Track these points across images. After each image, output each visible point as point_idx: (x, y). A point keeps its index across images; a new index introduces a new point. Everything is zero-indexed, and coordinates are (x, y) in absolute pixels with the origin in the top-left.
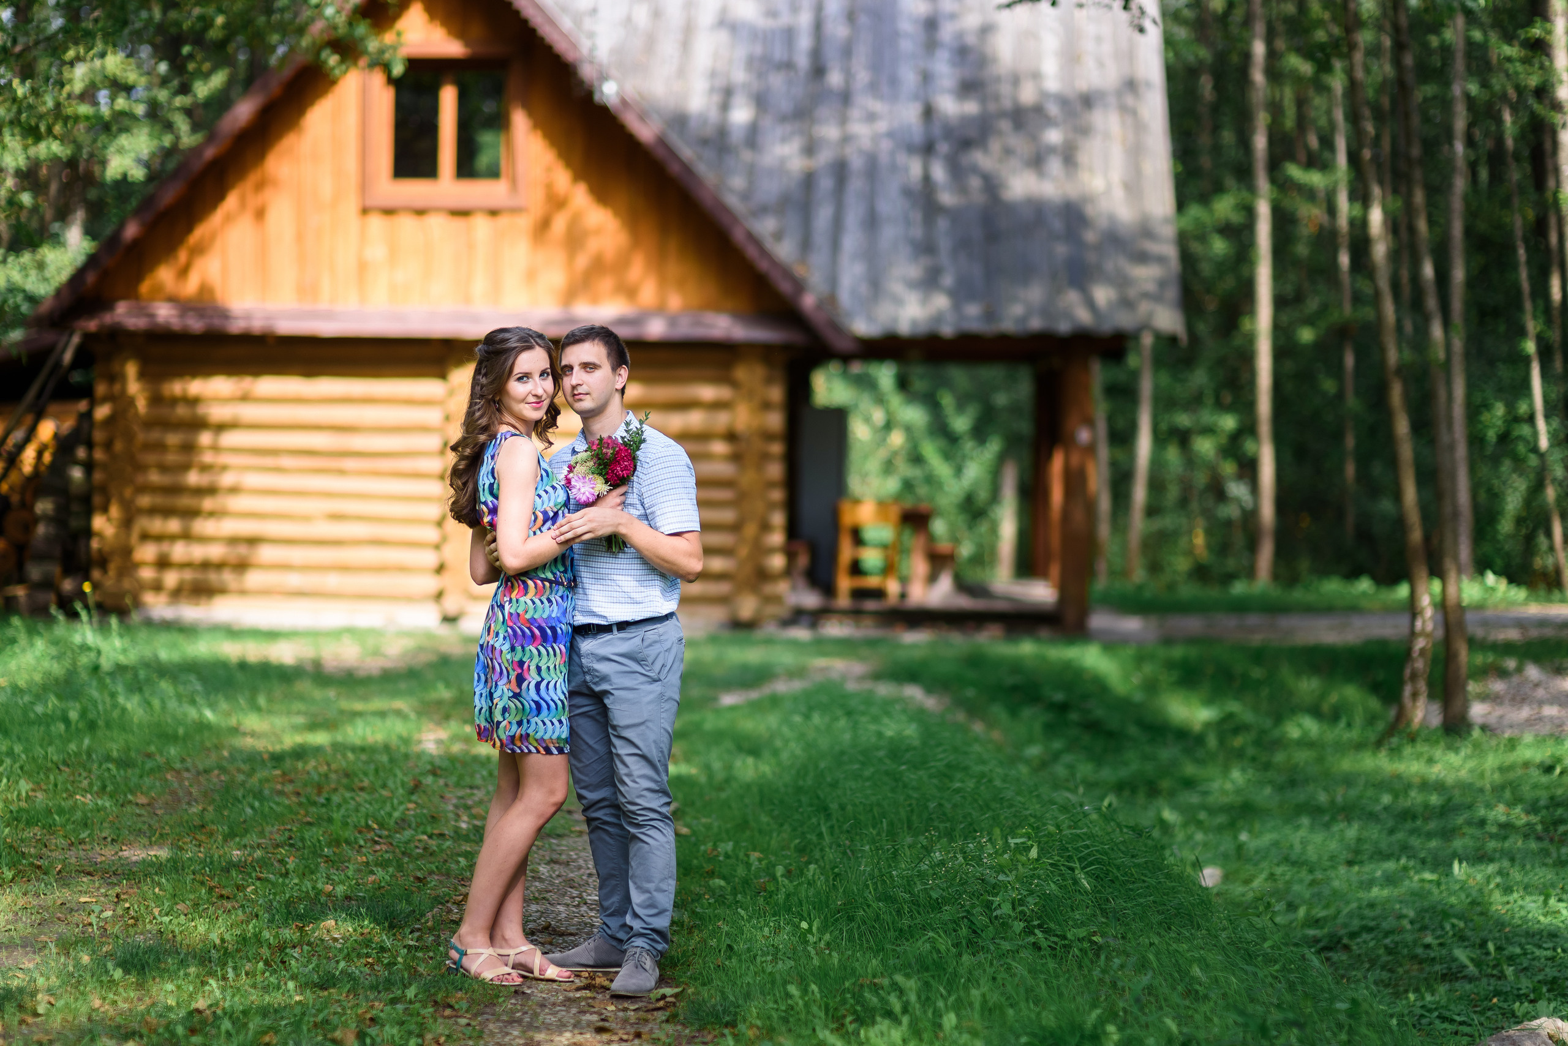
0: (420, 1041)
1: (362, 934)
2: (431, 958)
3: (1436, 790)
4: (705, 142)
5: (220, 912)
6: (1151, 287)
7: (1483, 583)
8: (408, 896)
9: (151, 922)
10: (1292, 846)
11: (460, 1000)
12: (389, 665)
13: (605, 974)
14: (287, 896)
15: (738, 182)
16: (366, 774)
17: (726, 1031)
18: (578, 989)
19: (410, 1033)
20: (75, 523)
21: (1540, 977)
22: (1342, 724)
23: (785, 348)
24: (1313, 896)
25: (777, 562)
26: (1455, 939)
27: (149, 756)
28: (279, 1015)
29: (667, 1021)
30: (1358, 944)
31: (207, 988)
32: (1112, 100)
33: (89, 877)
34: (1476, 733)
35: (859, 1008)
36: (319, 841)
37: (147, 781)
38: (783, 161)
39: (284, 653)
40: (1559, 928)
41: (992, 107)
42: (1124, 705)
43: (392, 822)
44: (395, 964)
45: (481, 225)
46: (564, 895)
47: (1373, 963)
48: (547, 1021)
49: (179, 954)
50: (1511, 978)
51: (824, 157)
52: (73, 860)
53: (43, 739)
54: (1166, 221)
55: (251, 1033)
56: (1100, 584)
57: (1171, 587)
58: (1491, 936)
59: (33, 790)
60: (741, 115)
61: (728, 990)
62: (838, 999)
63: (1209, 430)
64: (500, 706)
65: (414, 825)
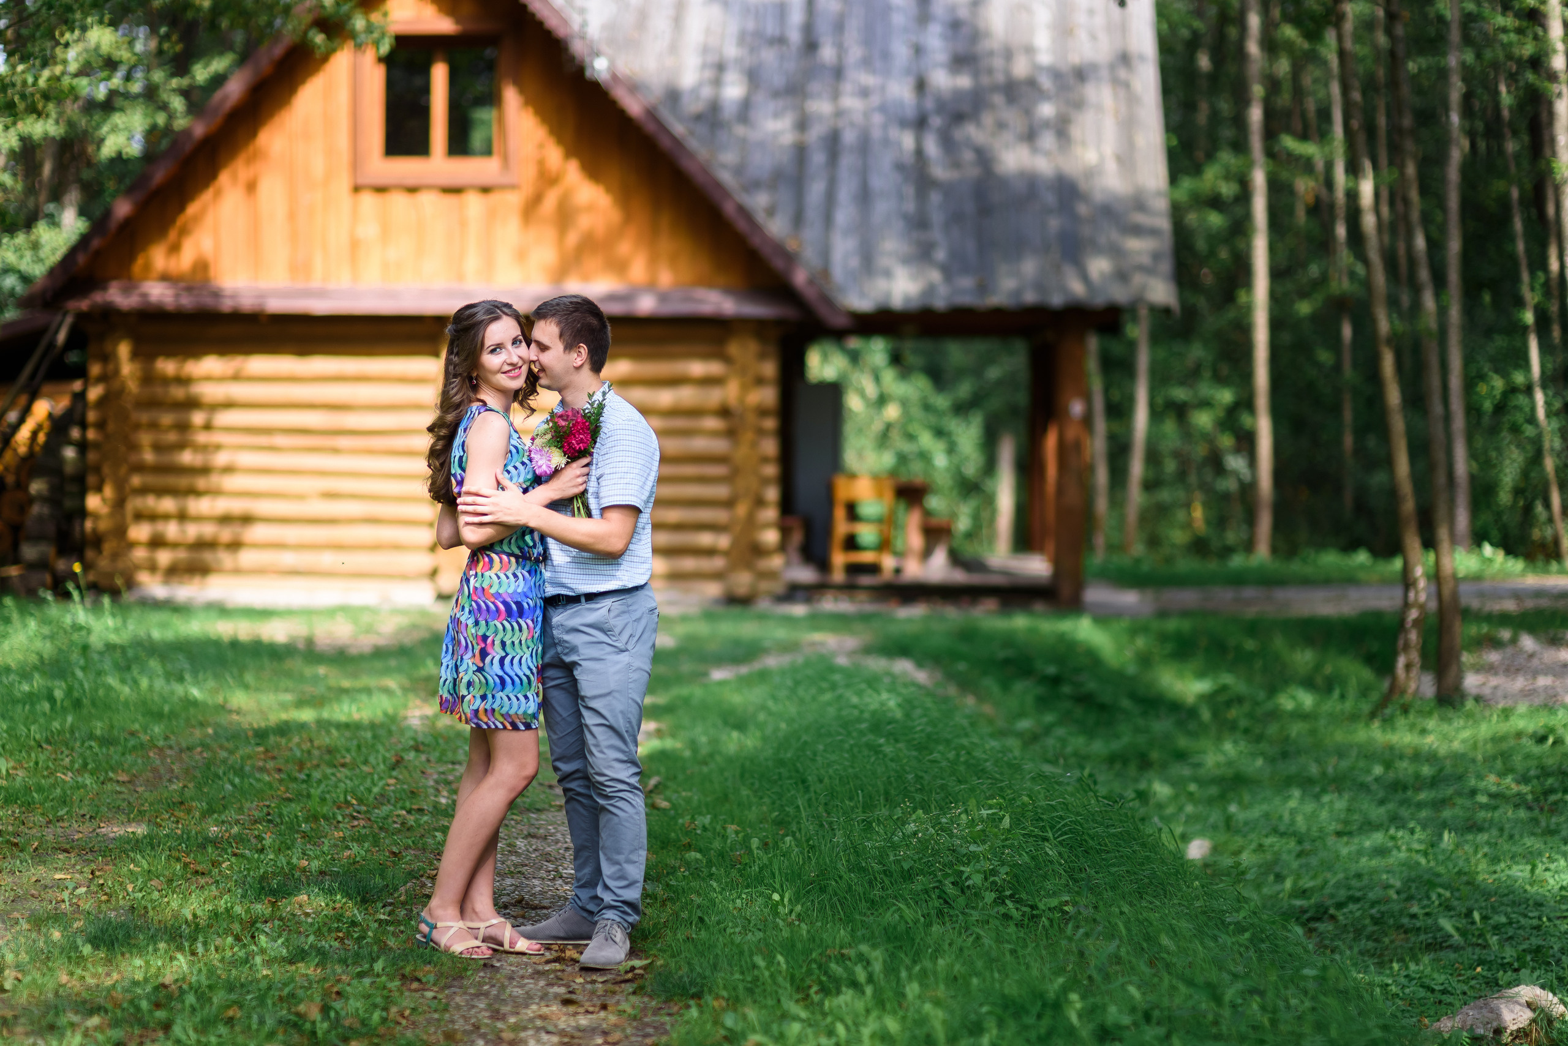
0: (384, 1014)
1: (334, 909)
2: (402, 932)
3: (1427, 760)
4: (698, 118)
5: (193, 887)
6: (1146, 260)
7: (1481, 554)
8: (382, 870)
9: (124, 898)
10: (1281, 818)
11: (428, 972)
12: (381, 642)
13: (576, 946)
14: (262, 871)
15: (729, 157)
16: (348, 750)
17: (692, 1002)
18: (548, 962)
19: (375, 1006)
20: (69, 504)
21: (1525, 946)
22: (1336, 693)
23: (778, 323)
24: (1301, 866)
25: (771, 537)
26: (1441, 909)
27: (133, 734)
28: (245, 990)
29: (634, 993)
30: (1344, 914)
31: (175, 963)
32: (1105, 73)
33: (66, 855)
34: (1470, 704)
35: (824, 978)
36: (297, 817)
37: (129, 758)
38: (776, 135)
39: (277, 632)
40: (1545, 896)
41: (985, 80)
42: (1117, 678)
43: (371, 799)
44: (364, 938)
45: (473, 202)
46: (540, 869)
47: (1358, 933)
48: (515, 994)
49: (149, 929)
50: (1495, 948)
51: (815, 133)
52: (50, 837)
53: (27, 718)
54: (1159, 194)
55: (214, 1007)
56: (1097, 559)
57: (1169, 560)
58: (1476, 906)
59: (15, 768)
60: (733, 90)
61: (695, 961)
62: (804, 970)
63: (1206, 404)
64: (465, 681)
65: (393, 801)
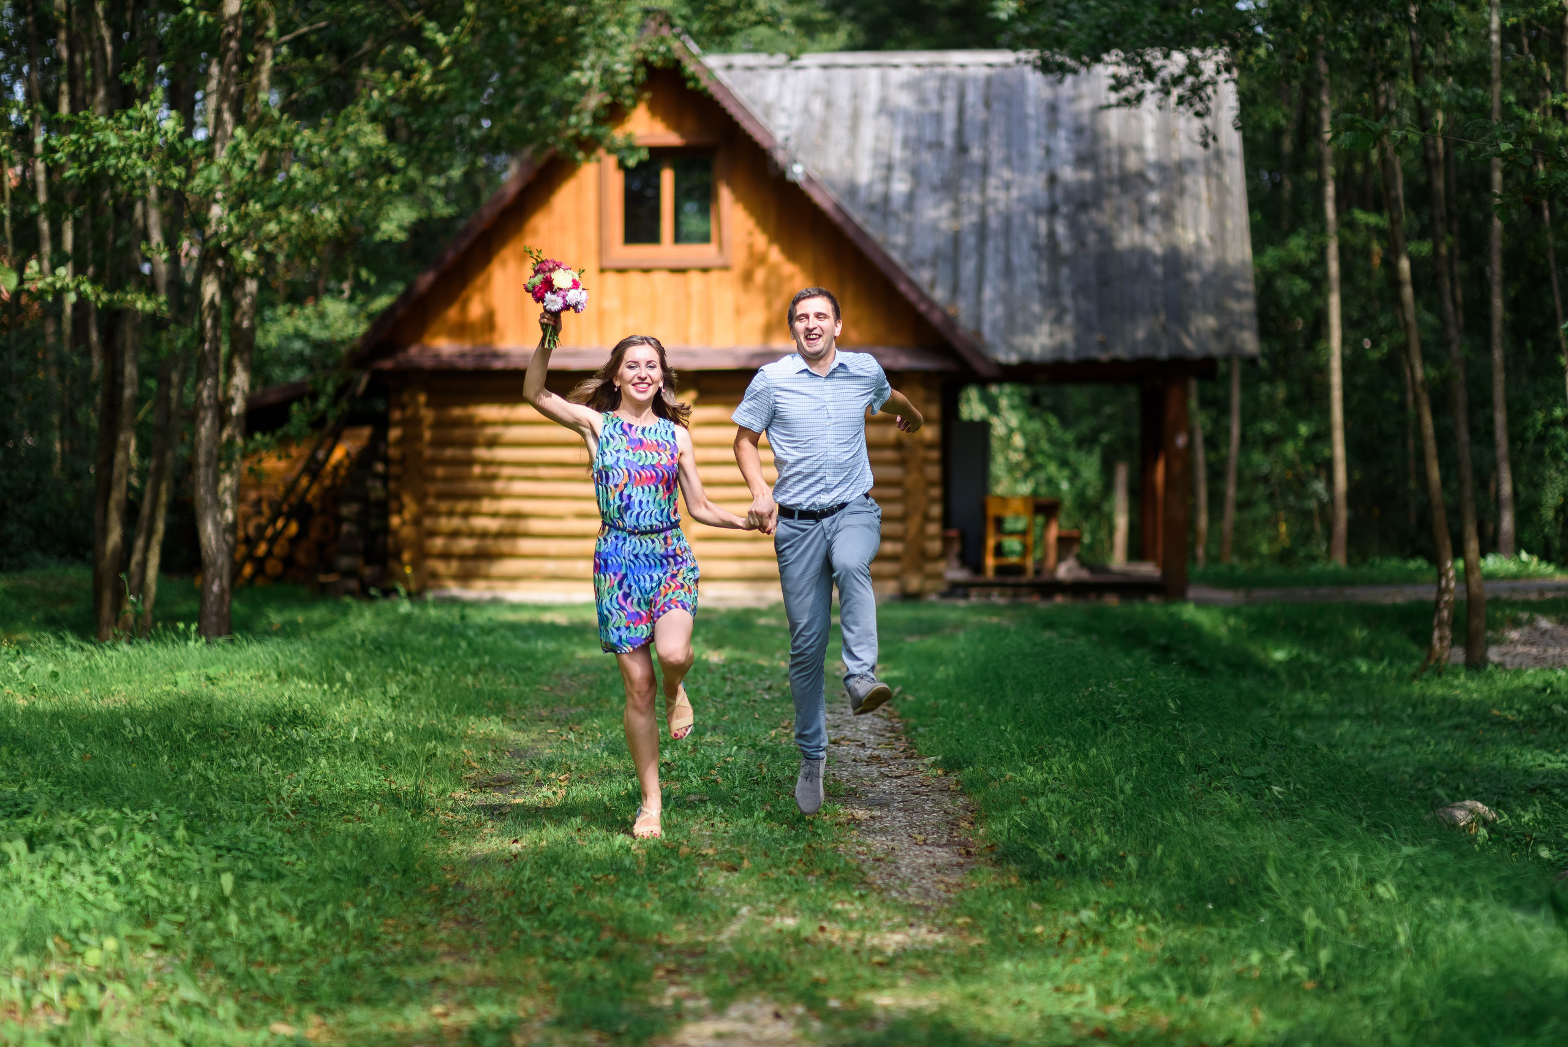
4: (872, 208)
7: (1517, 559)
20: (374, 524)
22: (1386, 661)
23: (939, 373)
25: (935, 546)
32: (1201, 167)
41: (1104, 173)
42: (1214, 648)
45: (695, 280)
51: (967, 220)
54: (1245, 264)
56: (1199, 567)
57: (1260, 568)
63: (1291, 436)
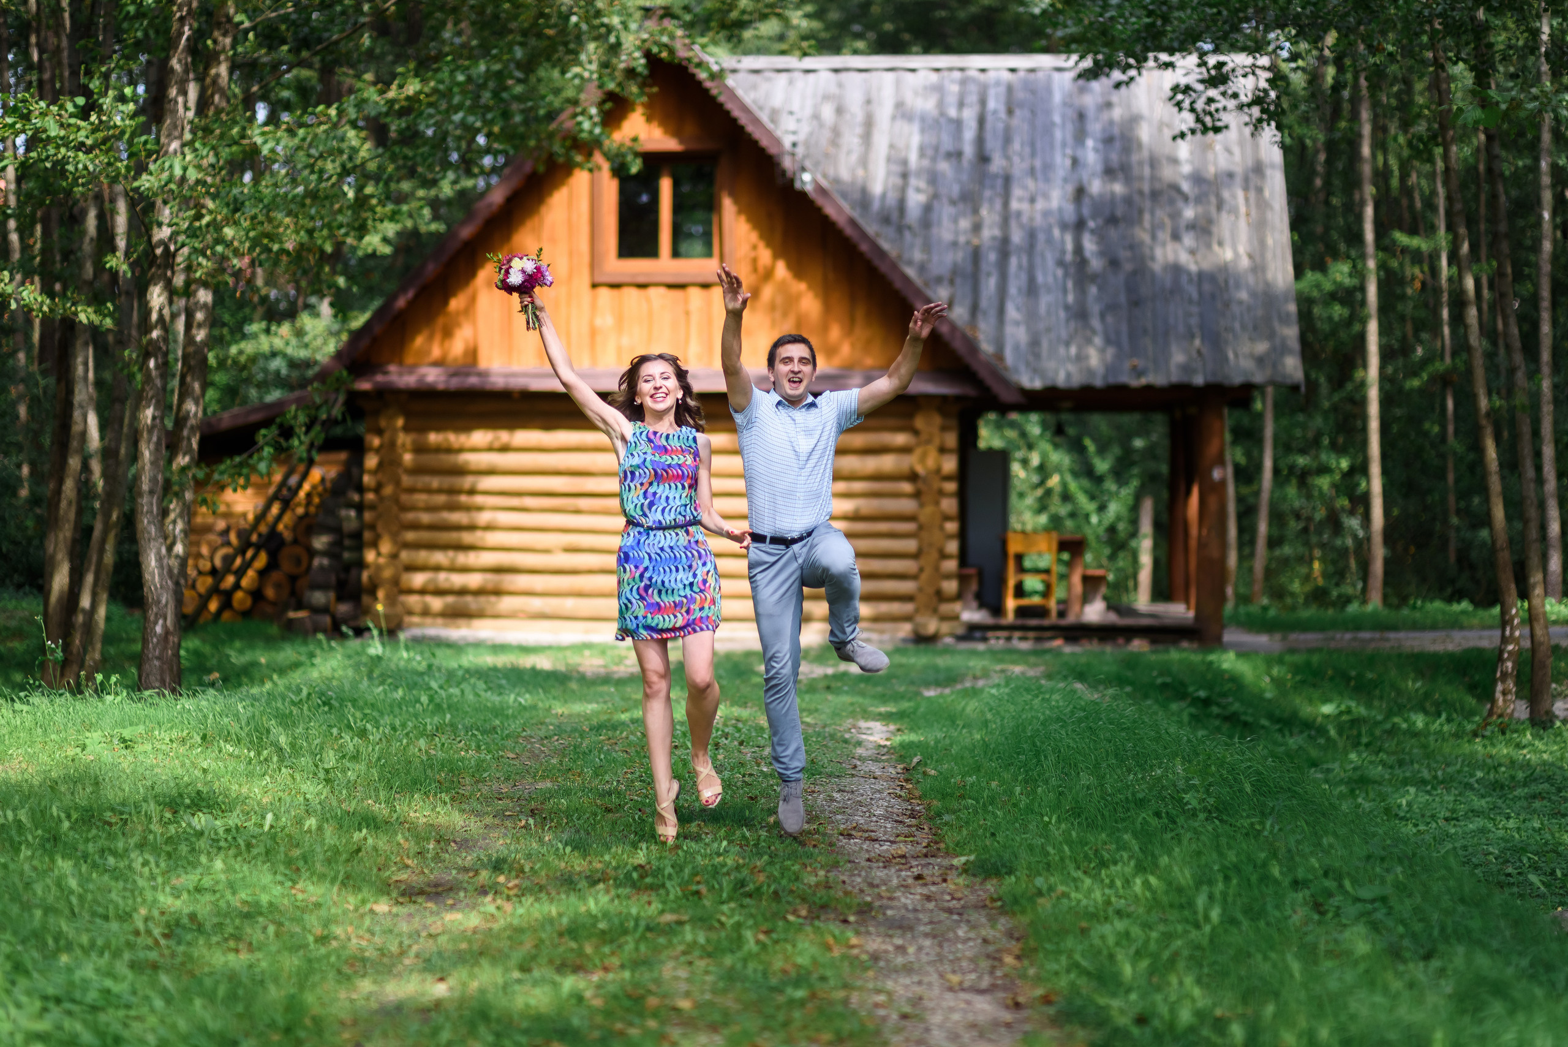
3: (1521, 767)
20: (348, 556)
25: (951, 586)
26: (1531, 869)
32: (1239, 181)
34: (1558, 724)
38: (954, 237)
39: (544, 663)
41: (1136, 186)
51: (988, 235)
56: (1229, 606)
57: (1291, 608)
60: (917, 195)
63: (1324, 470)
